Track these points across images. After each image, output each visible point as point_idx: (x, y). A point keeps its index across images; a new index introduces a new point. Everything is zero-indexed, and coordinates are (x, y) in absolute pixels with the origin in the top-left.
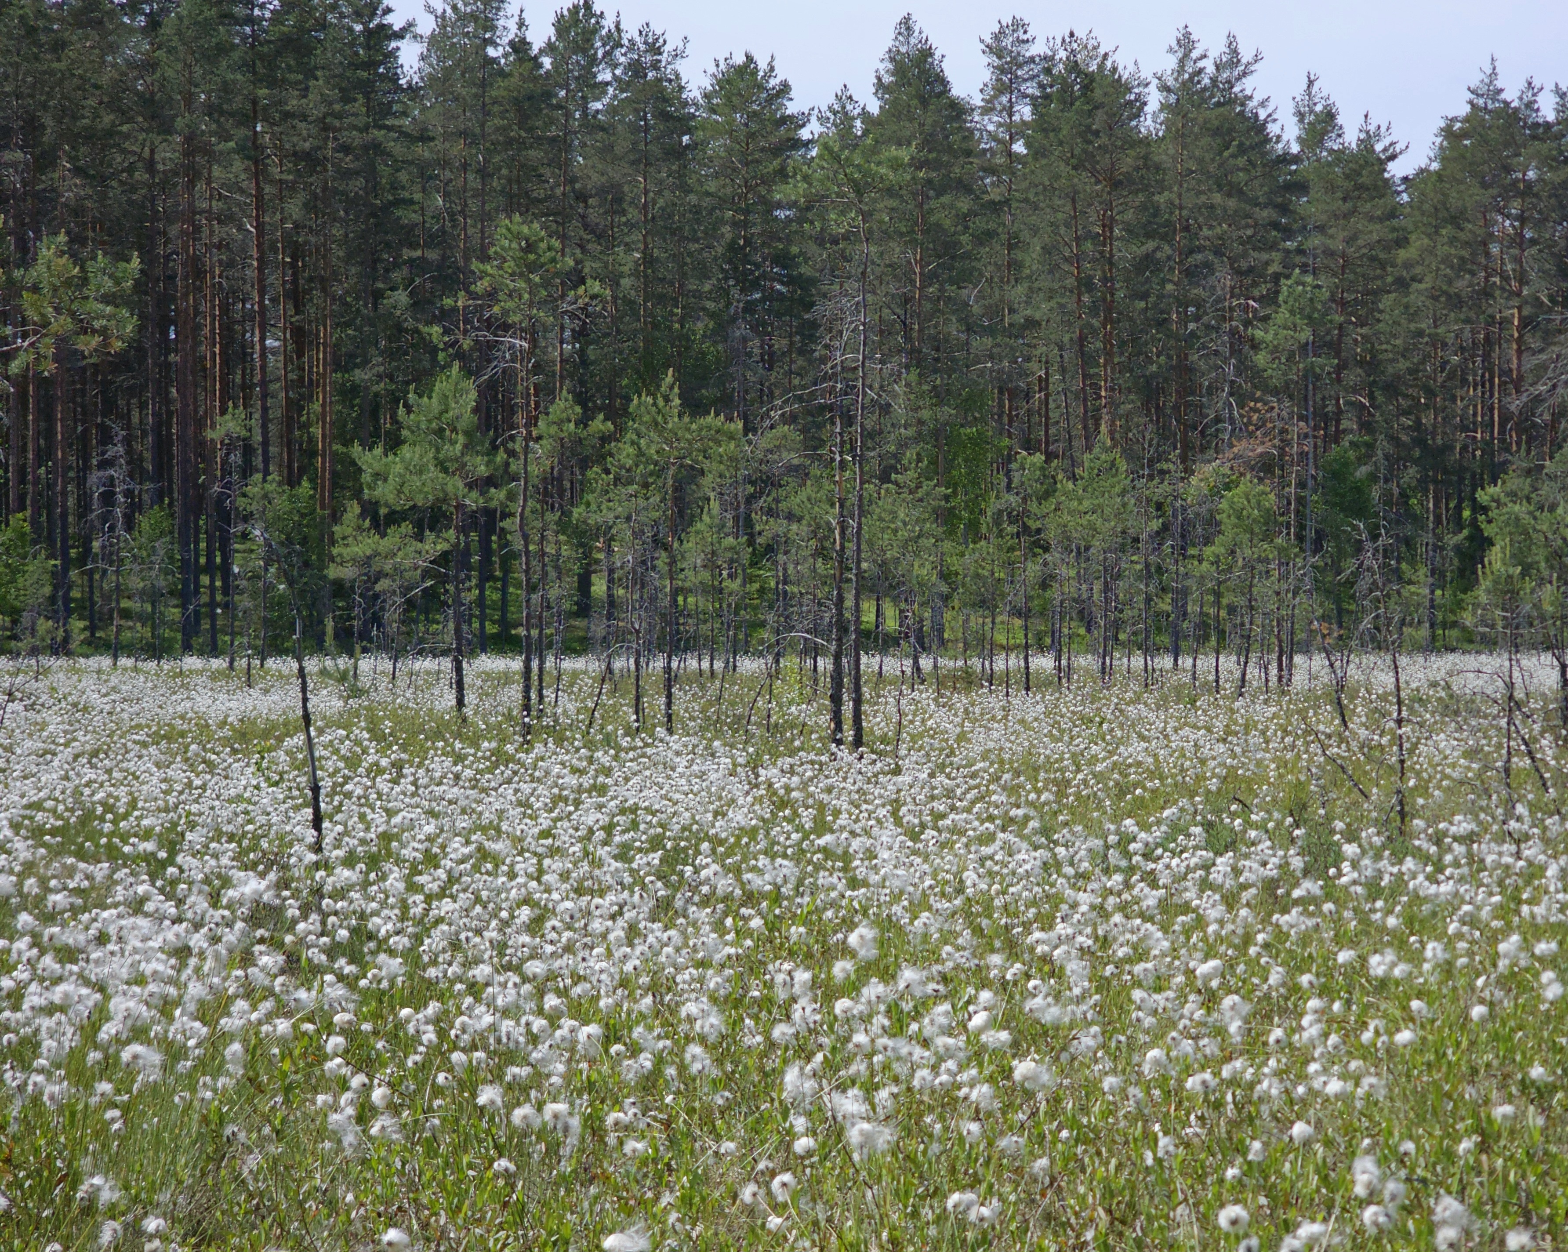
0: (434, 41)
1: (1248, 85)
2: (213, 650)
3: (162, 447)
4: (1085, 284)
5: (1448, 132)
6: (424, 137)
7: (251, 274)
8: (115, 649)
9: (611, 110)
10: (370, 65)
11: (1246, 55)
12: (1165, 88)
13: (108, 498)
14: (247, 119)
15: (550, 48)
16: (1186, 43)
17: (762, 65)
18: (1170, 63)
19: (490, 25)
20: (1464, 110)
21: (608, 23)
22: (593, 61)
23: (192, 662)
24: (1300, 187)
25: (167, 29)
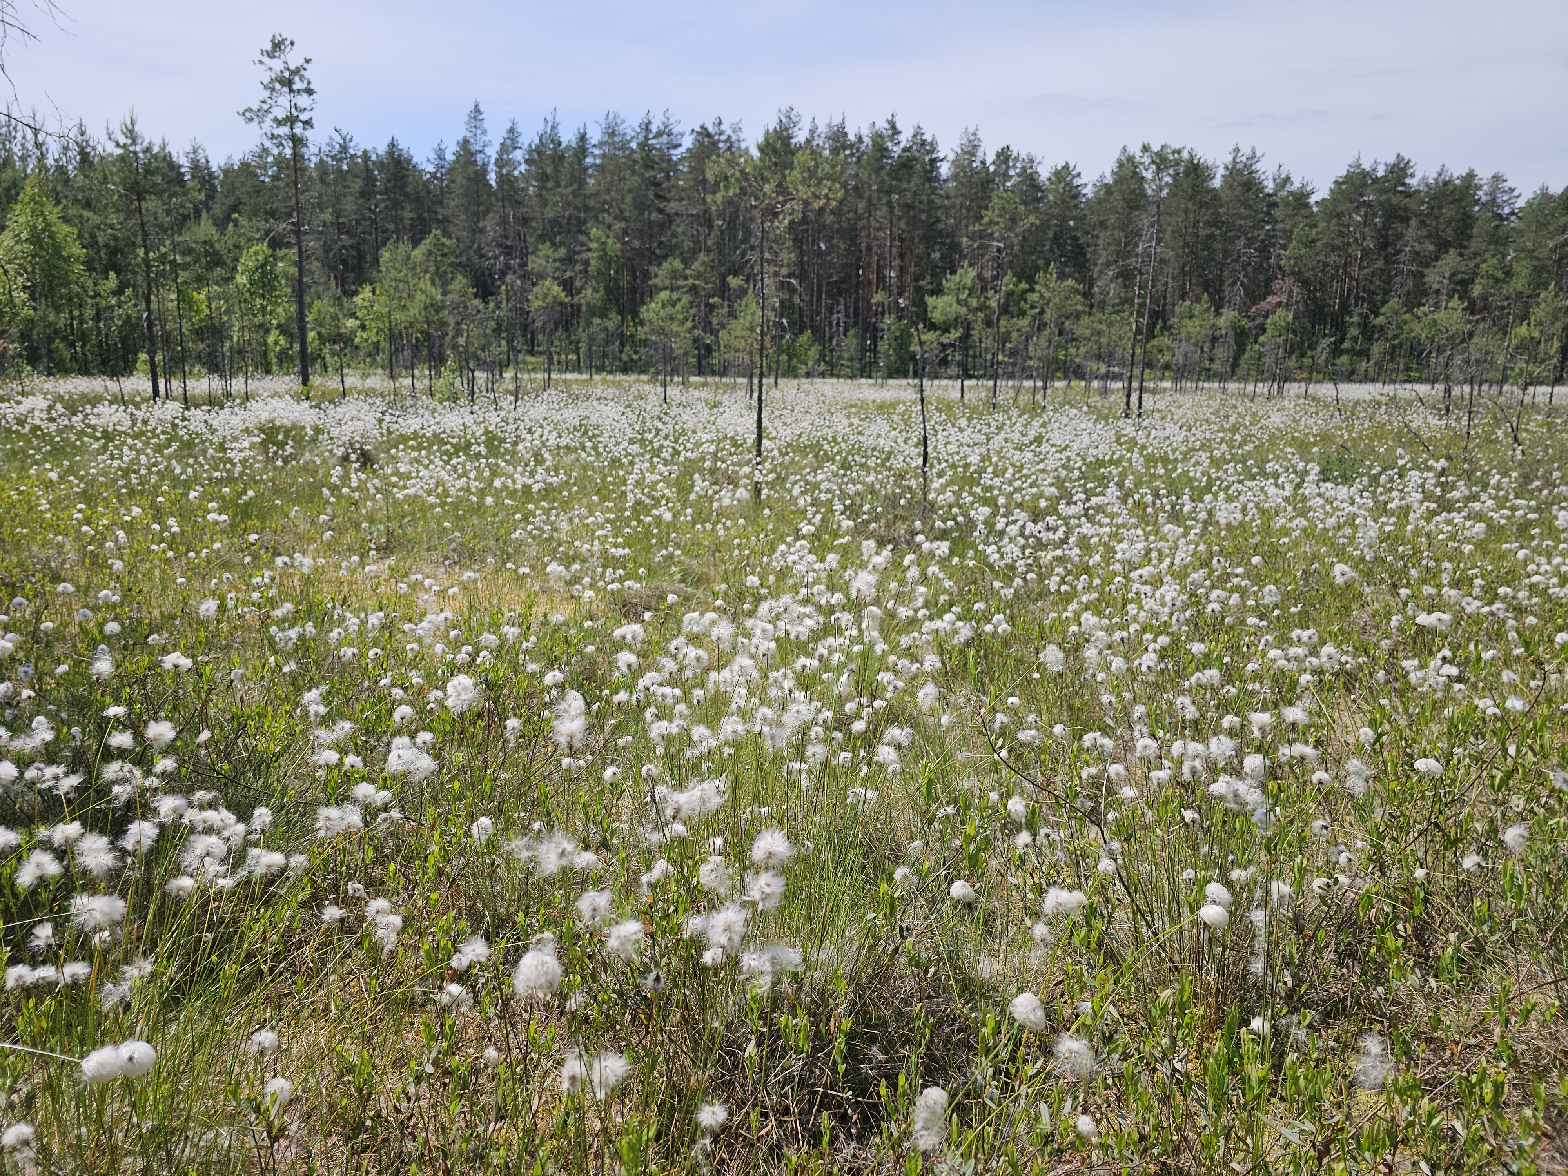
0: (953, 162)
1: (1257, 166)
2: (870, 377)
3: (856, 309)
4: (1186, 245)
5: (1336, 182)
6: (948, 197)
7: (887, 249)
8: (838, 376)
9: (1014, 186)
10: (931, 171)
11: (1258, 154)
12: (1227, 168)
13: (838, 324)
14: (889, 193)
15: (994, 163)
16: (1237, 150)
17: (1071, 166)
18: (1230, 158)
19: (974, 155)
20: (1344, 173)
21: (1015, 154)
22: (1008, 167)
23: (863, 381)
24: (1275, 205)
25: (863, 162)
